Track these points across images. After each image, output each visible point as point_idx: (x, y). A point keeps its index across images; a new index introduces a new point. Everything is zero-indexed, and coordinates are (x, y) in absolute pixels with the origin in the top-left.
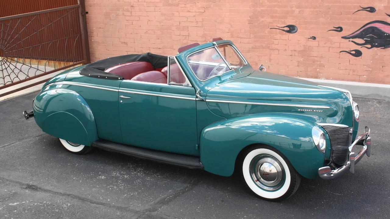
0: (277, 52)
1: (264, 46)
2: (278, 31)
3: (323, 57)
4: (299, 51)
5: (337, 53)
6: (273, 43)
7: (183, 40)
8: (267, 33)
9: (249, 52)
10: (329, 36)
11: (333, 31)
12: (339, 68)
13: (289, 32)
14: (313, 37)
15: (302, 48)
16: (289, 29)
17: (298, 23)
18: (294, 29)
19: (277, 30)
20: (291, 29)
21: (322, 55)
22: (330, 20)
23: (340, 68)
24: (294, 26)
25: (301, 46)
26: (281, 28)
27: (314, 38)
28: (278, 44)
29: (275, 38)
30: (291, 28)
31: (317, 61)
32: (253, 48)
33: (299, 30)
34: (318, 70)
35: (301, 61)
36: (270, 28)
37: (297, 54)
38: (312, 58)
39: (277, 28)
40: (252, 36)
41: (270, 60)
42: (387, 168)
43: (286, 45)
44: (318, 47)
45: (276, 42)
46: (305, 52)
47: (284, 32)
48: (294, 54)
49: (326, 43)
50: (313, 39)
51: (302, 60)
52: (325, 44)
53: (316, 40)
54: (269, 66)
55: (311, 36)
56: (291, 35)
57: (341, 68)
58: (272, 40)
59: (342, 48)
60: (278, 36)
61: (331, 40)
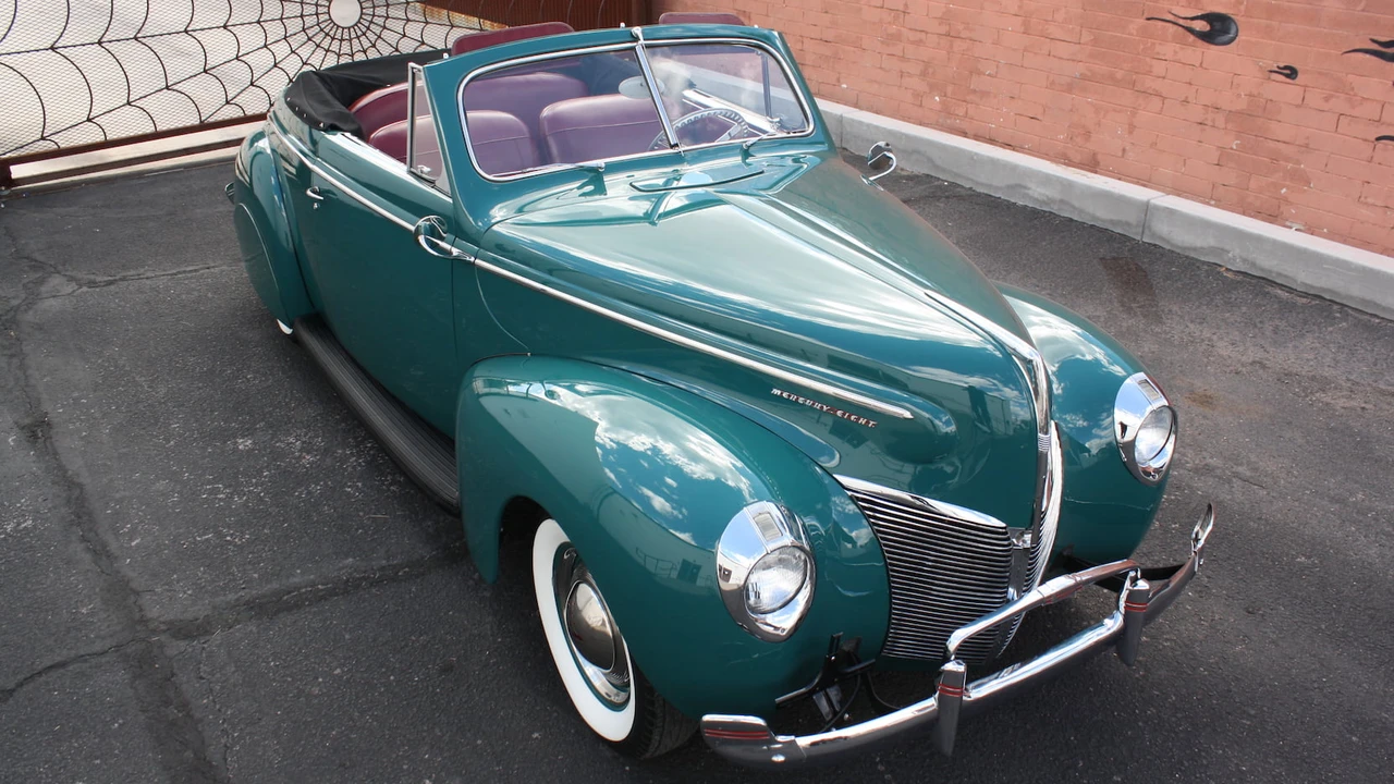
0: (1156, 103)
1: (1119, 74)
2: (1172, 28)
3: (1311, 146)
4: (1230, 111)
5: (1366, 140)
6: (1149, 73)
7: (889, 23)
8: (1135, 33)
9: (1069, 88)
10: (1347, 74)
11: (1368, 56)
12: (1362, 199)
13: (1207, 37)
14: (1286, 68)
15: (1242, 105)
16: (1208, 28)
17: (1242, 8)
18: (1227, 32)
19: (1170, 25)
20: (1218, 29)
21: (1308, 138)
22: (1363, 10)
23: (1366, 198)
24: (1230, 18)
25: (1239, 96)
26: (1181, 22)
27: (1291, 73)
28: (1164, 78)
29: (1158, 53)
30: (1215, 23)
31: (1287, 159)
32: (1084, 77)
33: (1242, 37)
34: (1284, 190)
35: (1232, 149)
36: (1146, 15)
37: (1220, 122)
38: (1272, 144)
39: (1170, 17)
40: (1086, 37)
41: (1132, 128)
42: (1253, 712)
43: (1190, 84)
44: (1297, 106)
45: (1159, 68)
46: (1250, 119)
47: (1192, 38)
48: (1213, 121)
49: (1332, 96)
50: (1287, 76)
51: (1235, 147)
52: (1327, 99)
53: (1297, 81)
54: (1124, 150)
55: (1282, 65)
56: (1213, 51)
57: (1370, 200)
58: (1148, 59)
59: (1389, 125)
60: (1168, 50)
61: (1353, 89)
